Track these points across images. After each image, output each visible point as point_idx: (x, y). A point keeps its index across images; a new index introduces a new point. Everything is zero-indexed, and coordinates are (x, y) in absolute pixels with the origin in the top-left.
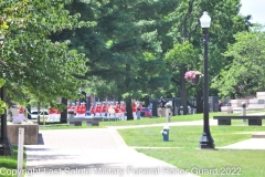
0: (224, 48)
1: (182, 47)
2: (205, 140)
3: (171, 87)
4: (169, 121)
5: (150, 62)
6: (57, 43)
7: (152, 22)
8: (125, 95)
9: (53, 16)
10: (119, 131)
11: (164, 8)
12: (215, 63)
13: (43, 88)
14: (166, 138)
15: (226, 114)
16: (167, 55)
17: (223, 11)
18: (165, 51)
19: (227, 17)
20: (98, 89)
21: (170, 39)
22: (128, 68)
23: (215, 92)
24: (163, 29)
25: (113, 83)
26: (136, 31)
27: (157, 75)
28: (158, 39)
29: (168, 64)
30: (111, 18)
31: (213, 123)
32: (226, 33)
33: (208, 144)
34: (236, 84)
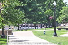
0: (60, 11)
1: (49, 11)
2: (55, 34)
3: (46, 21)
4: (45, 29)
5: (41, 14)
7: (41, 4)
8: (34, 23)
9: (16, 3)
10: (32, 32)
11: (44, 1)
12: (57, 14)
14: (45, 34)
15: (60, 28)
18: (44, 12)
19: (60, 3)
20: (27, 21)
21: (46, 9)
22: (35, 16)
23: (57, 22)
24: (44, 6)
25: (31, 20)
26: (37, 7)
27: (42, 18)
28: (42, 9)
29: (45, 15)
30: (30, 3)
31: (57, 30)
32: (60, 7)
33: (56, 35)
34: (63, 20)
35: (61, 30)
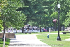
0: (66, 14)
1: (55, 13)
2: (58, 38)
5: (46, 17)
6: (18, 11)
7: (47, 6)
8: (39, 26)
9: (17, 4)
11: (50, 3)
12: (64, 18)
13: (14, 23)
16: (51, 15)
17: (66, 4)
19: (67, 5)
20: (32, 24)
21: (52, 11)
22: (40, 19)
24: (50, 8)
25: (36, 23)
26: (43, 9)
27: (48, 21)
29: (51, 18)
30: (36, 5)
32: (67, 10)
34: (69, 23)
35: (66, 34)
